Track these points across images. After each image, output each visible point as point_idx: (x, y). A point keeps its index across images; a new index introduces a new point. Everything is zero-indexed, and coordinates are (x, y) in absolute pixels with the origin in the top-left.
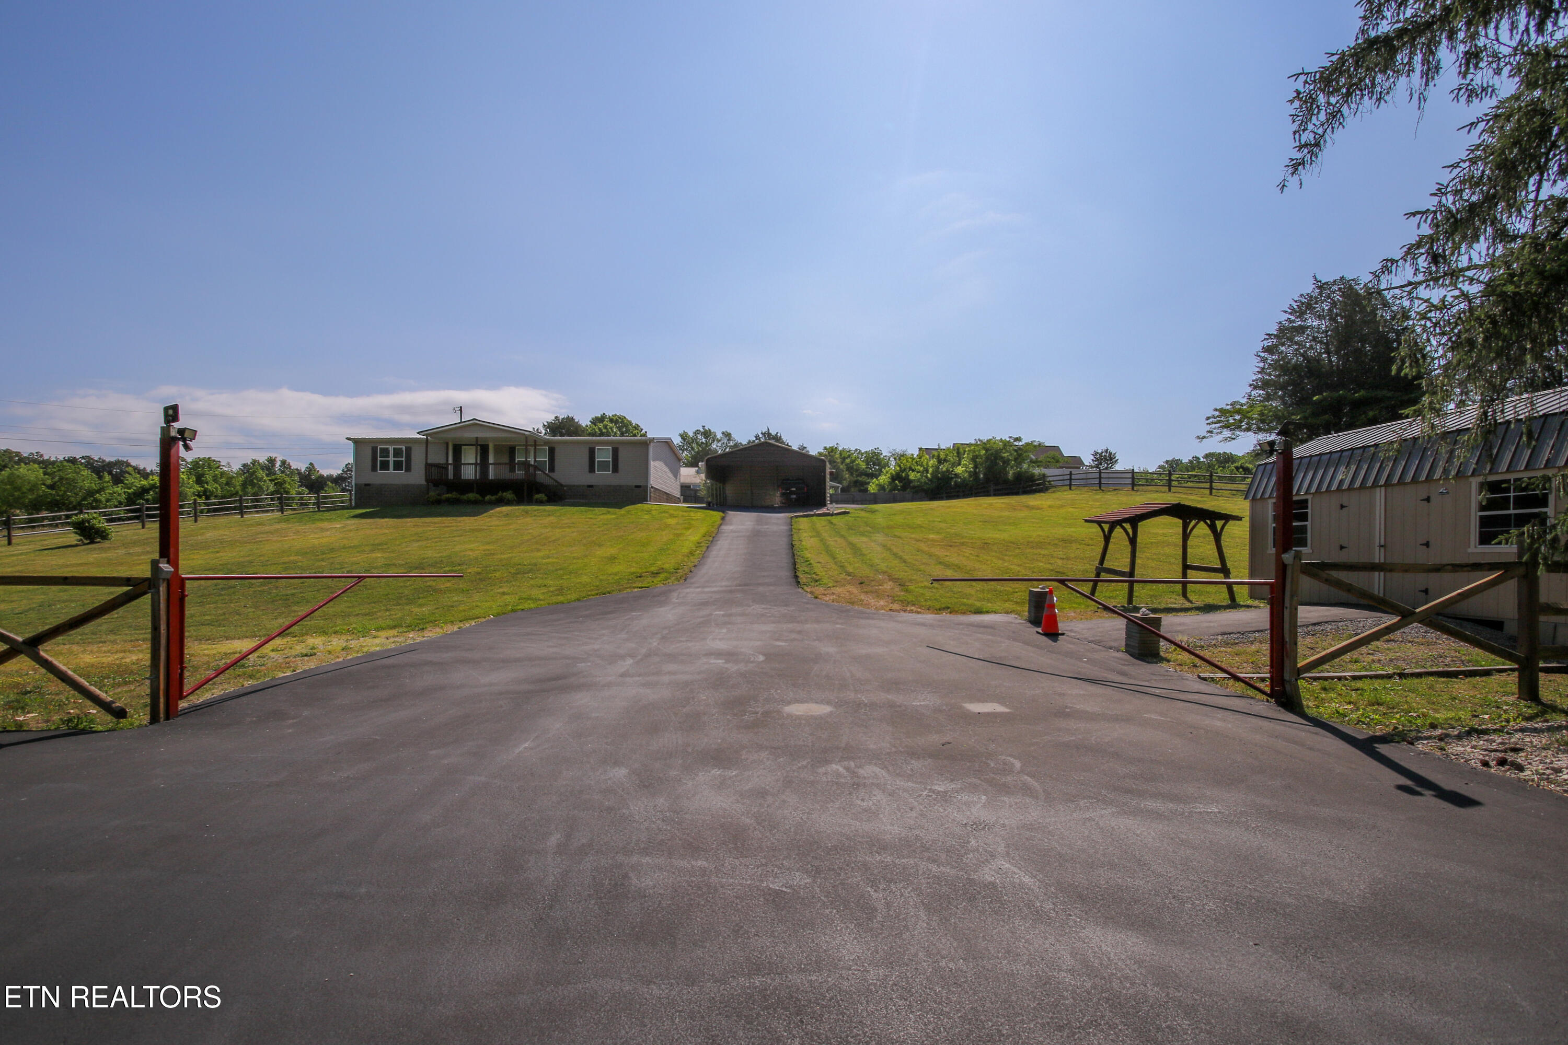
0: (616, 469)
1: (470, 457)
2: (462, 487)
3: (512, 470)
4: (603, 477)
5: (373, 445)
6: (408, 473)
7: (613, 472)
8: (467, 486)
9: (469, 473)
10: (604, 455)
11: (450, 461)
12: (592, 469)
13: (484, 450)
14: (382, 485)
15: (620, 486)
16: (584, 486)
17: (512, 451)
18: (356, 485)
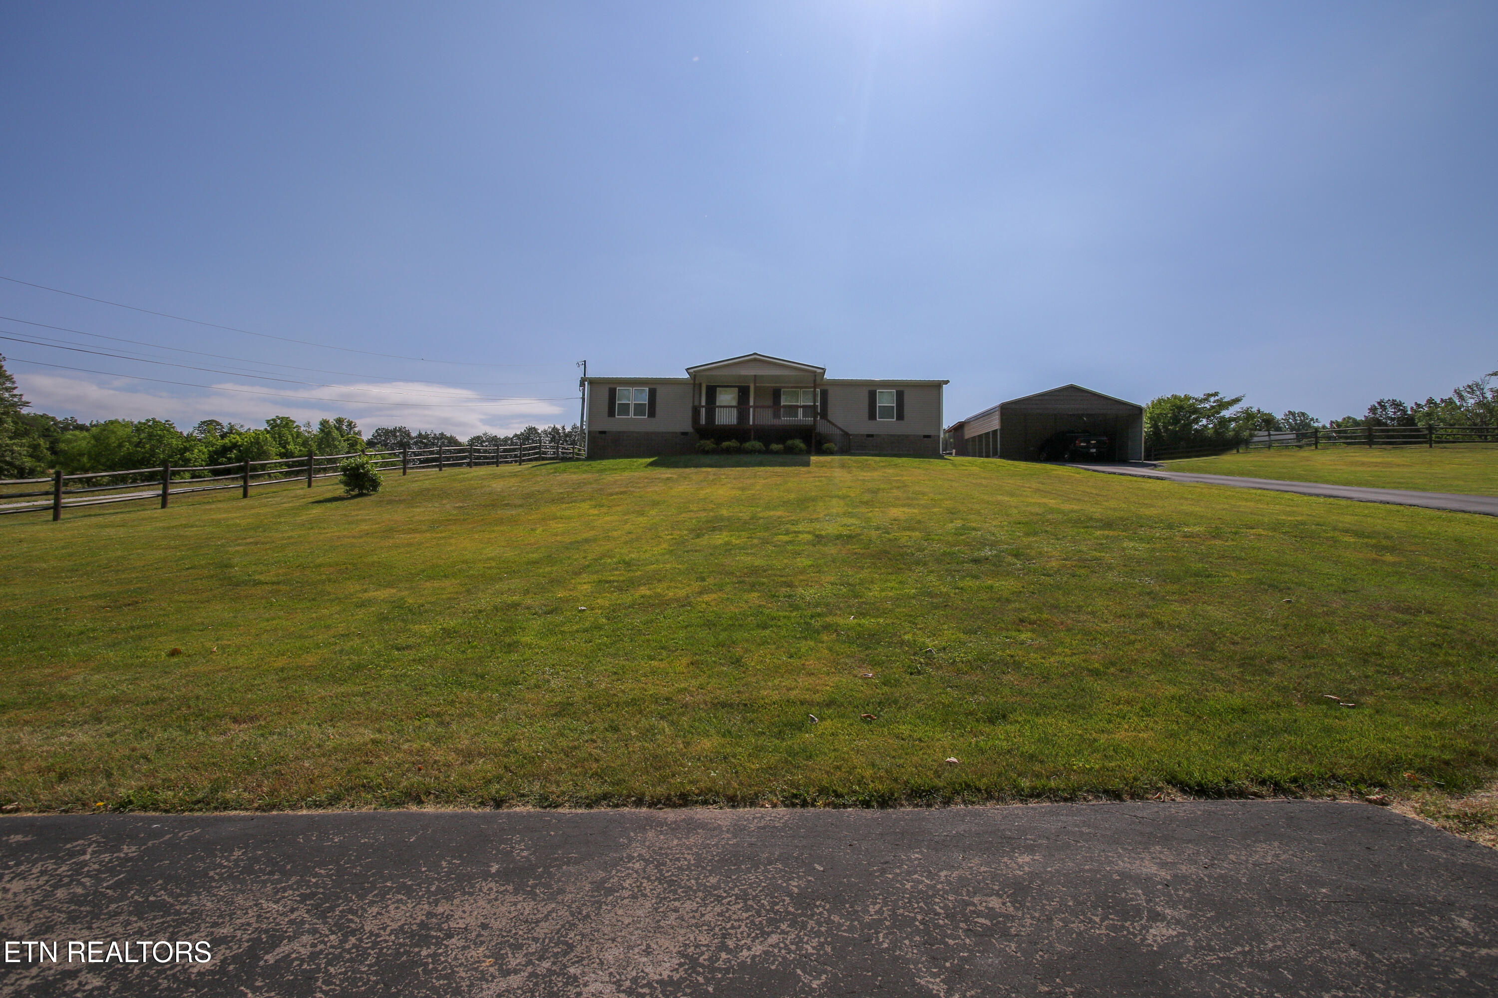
0: (900, 417)
1: (727, 398)
2: (720, 434)
3: (777, 415)
4: (886, 425)
5: (613, 386)
6: (652, 419)
7: (897, 419)
8: (725, 433)
9: (726, 417)
10: (886, 400)
11: (703, 403)
12: (872, 416)
13: (743, 393)
14: (620, 432)
15: (907, 436)
16: (862, 435)
17: (776, 394)
18: (589, 432)
